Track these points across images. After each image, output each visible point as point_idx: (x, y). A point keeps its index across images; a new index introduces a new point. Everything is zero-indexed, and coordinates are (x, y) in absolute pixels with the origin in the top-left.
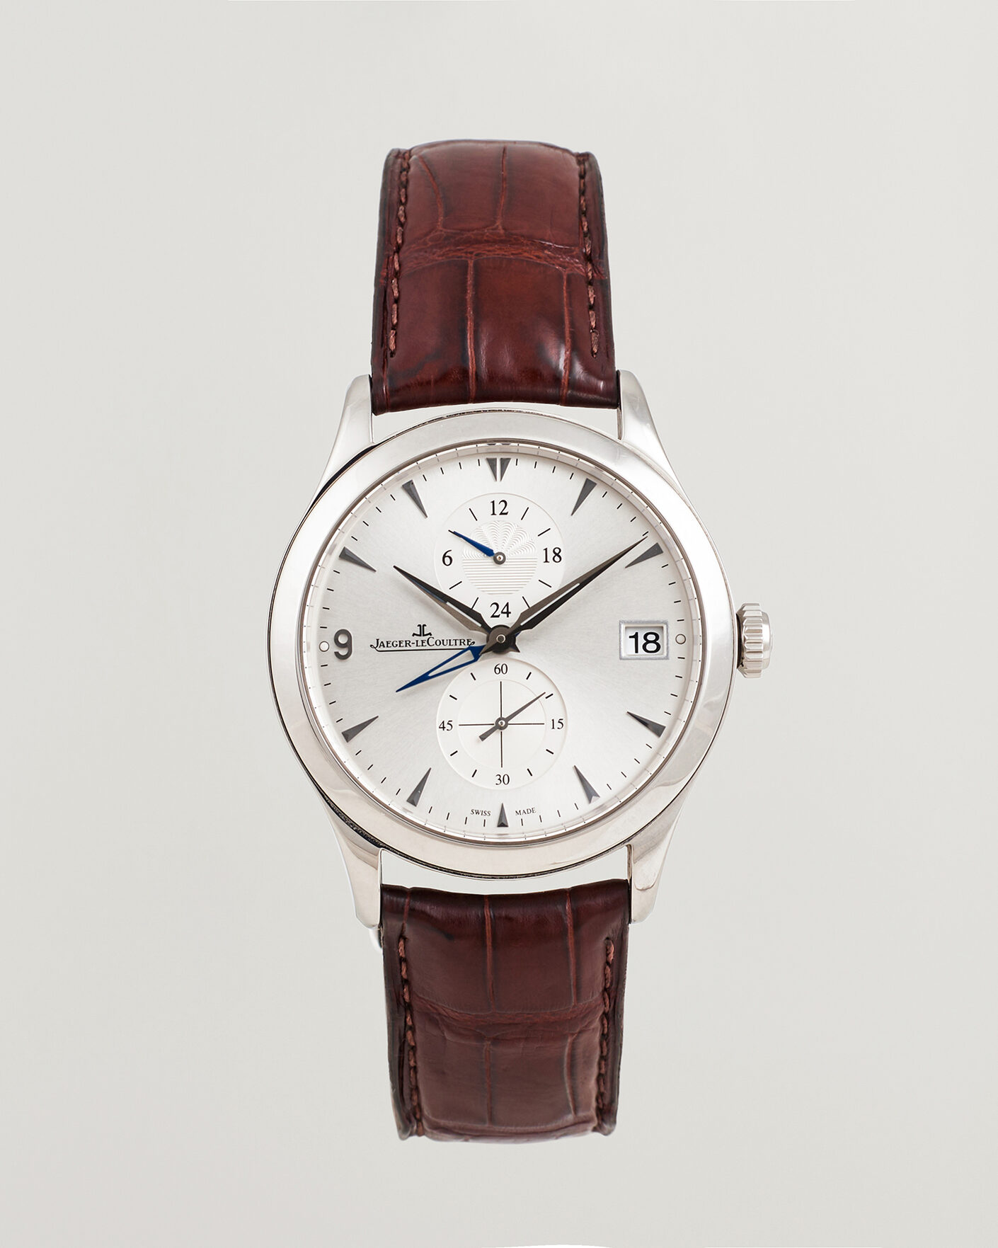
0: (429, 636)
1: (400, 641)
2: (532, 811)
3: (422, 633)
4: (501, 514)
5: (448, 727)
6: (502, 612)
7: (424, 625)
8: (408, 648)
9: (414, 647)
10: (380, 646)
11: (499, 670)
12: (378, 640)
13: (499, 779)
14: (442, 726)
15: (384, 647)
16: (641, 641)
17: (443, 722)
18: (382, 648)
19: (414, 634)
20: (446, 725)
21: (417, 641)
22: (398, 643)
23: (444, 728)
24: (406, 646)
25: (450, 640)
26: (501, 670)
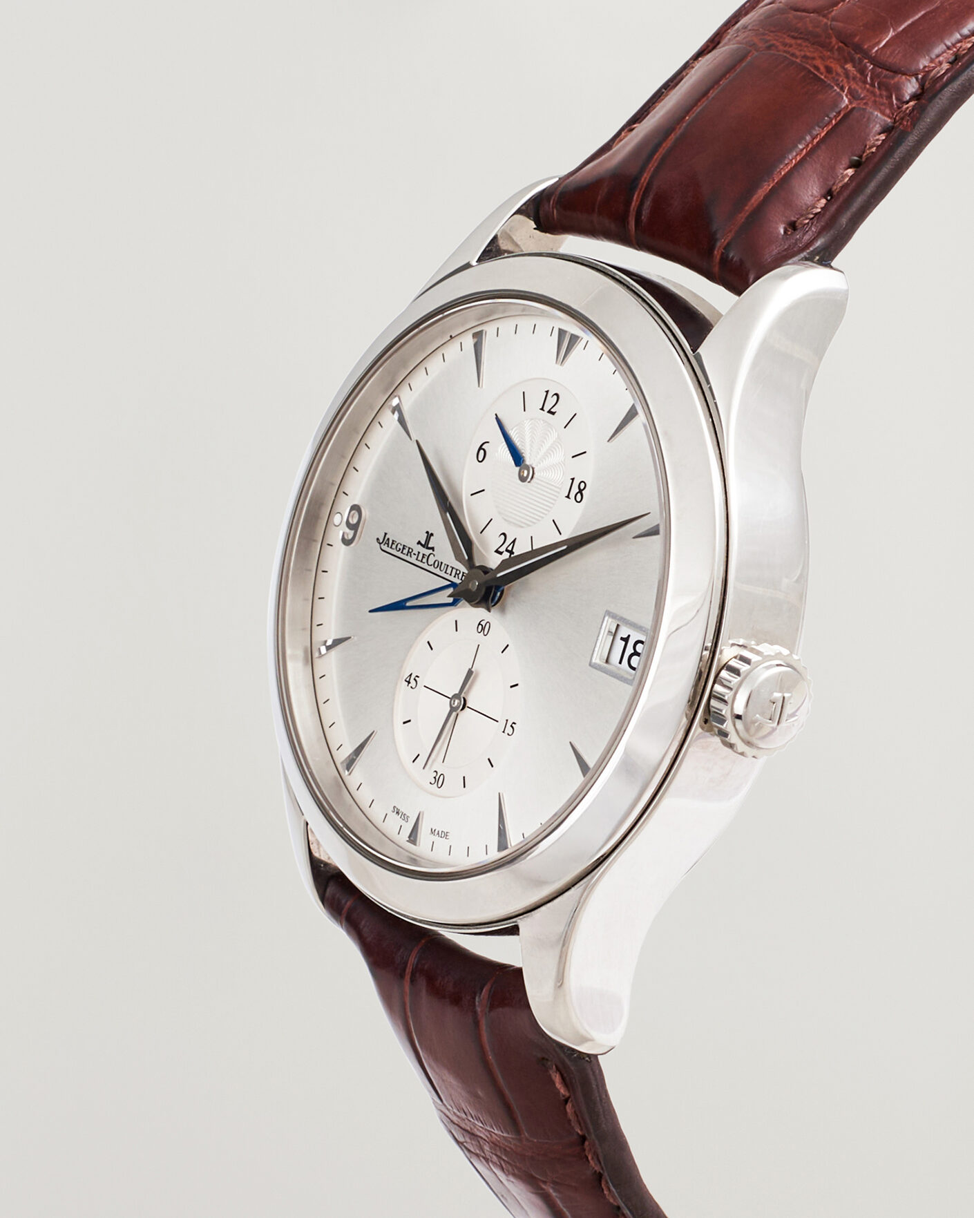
0: (431, 551)
1: (404, 546)
2: (445, 835)
3: (426, 546)
4: (549, 412)
5: (413, 683)
6: (507, 550)
7: (432, 535)
8: (408, 558)
9: (413, 560)
10: (385, 542)
11: (483, 628)
12: (386, 534)
13: (435, 778)
14: (408, 680)
15: (388, 546)
16: (630, 650)
17: (411, 675)
18: (385, 547)
19: (419, 543)
20: (412, 681)
21: (419, 553)
22: (401, 547)
23: (409, 682)
24: (407, 555)
25: (448, 566)
26: (483, 629)
